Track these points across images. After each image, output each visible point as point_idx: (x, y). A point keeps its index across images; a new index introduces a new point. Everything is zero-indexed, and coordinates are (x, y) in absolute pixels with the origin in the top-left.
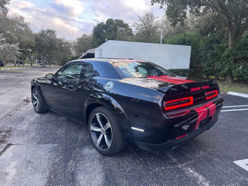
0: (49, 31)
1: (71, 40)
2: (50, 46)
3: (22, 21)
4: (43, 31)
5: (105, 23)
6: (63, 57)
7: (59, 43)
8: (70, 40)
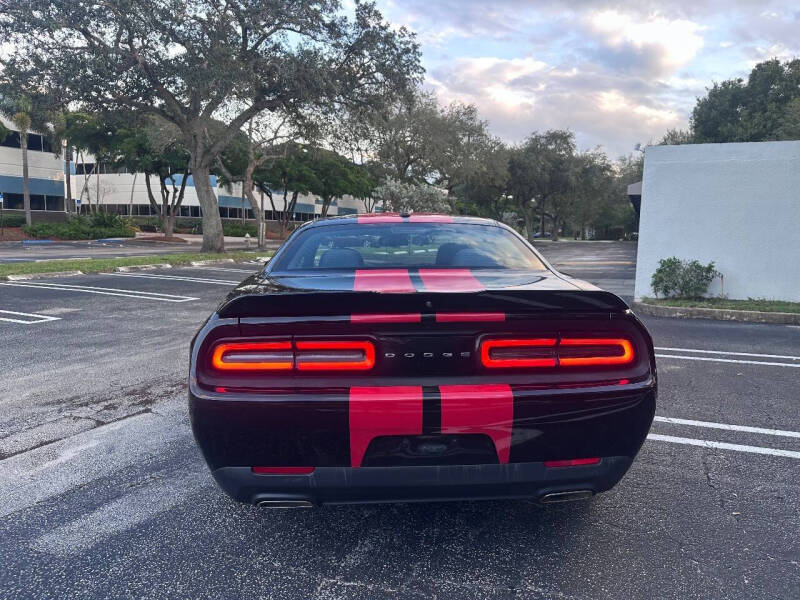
0: (554, 137)
1: (631, 157)
2: (551, 180)
3: (472, 118)
4: (536, 140)
5: (746, 82)
6: (601, 211)
7: (578, 170)
8: (627, 157)
